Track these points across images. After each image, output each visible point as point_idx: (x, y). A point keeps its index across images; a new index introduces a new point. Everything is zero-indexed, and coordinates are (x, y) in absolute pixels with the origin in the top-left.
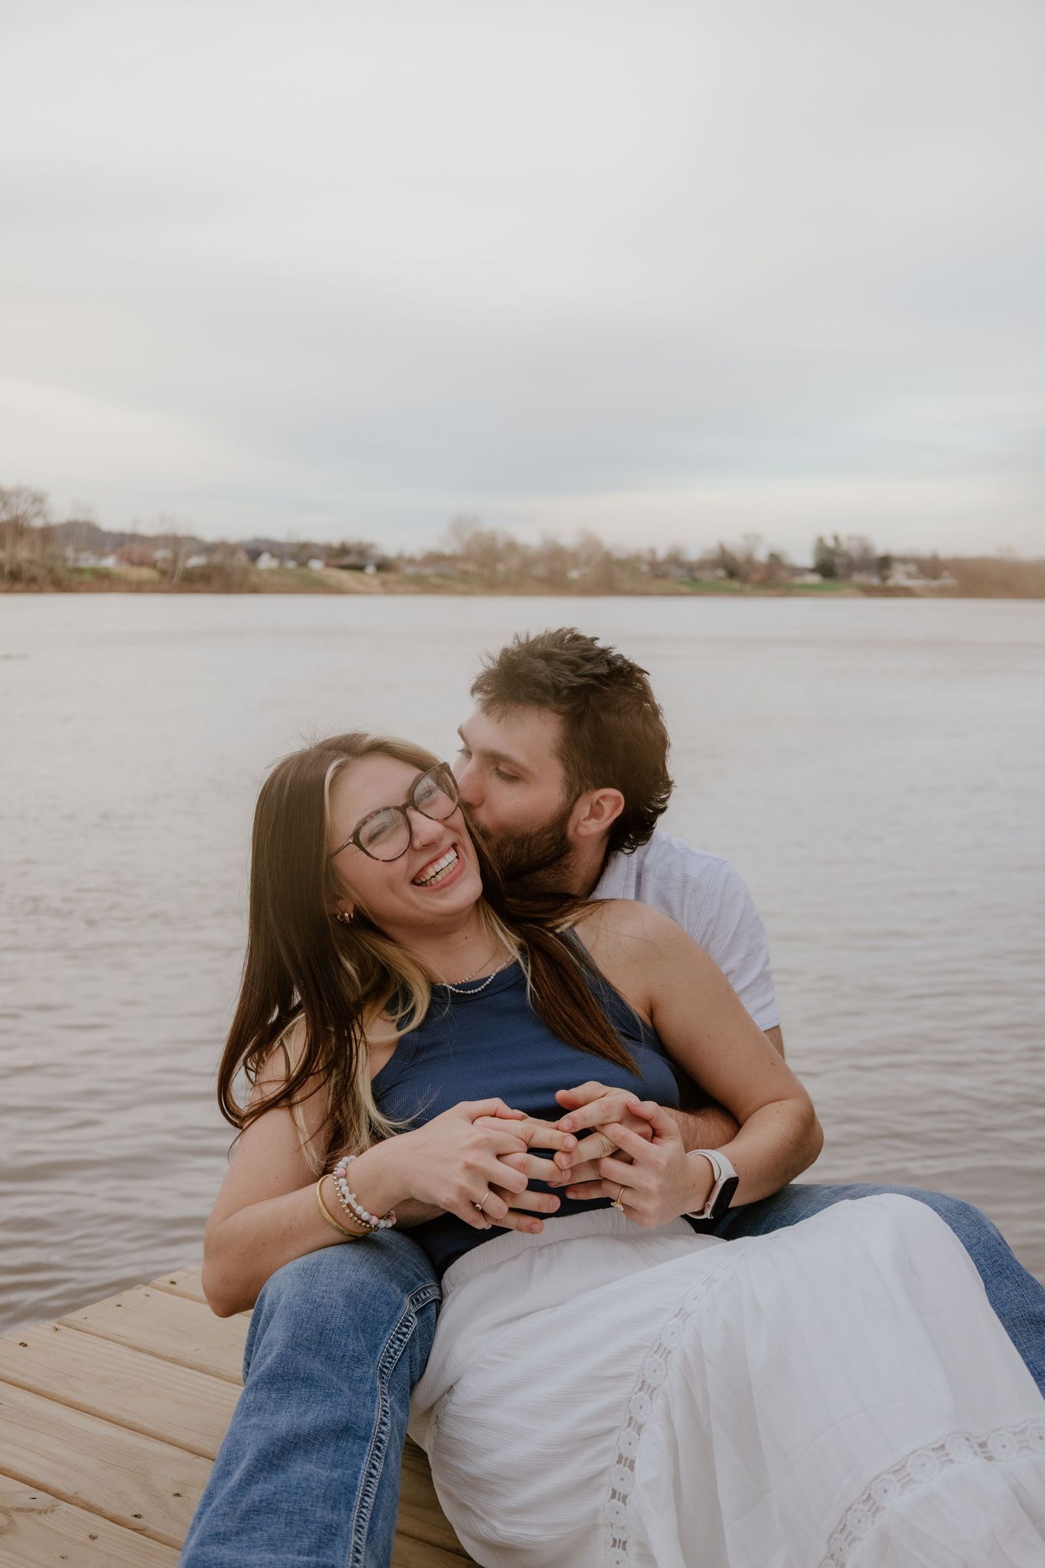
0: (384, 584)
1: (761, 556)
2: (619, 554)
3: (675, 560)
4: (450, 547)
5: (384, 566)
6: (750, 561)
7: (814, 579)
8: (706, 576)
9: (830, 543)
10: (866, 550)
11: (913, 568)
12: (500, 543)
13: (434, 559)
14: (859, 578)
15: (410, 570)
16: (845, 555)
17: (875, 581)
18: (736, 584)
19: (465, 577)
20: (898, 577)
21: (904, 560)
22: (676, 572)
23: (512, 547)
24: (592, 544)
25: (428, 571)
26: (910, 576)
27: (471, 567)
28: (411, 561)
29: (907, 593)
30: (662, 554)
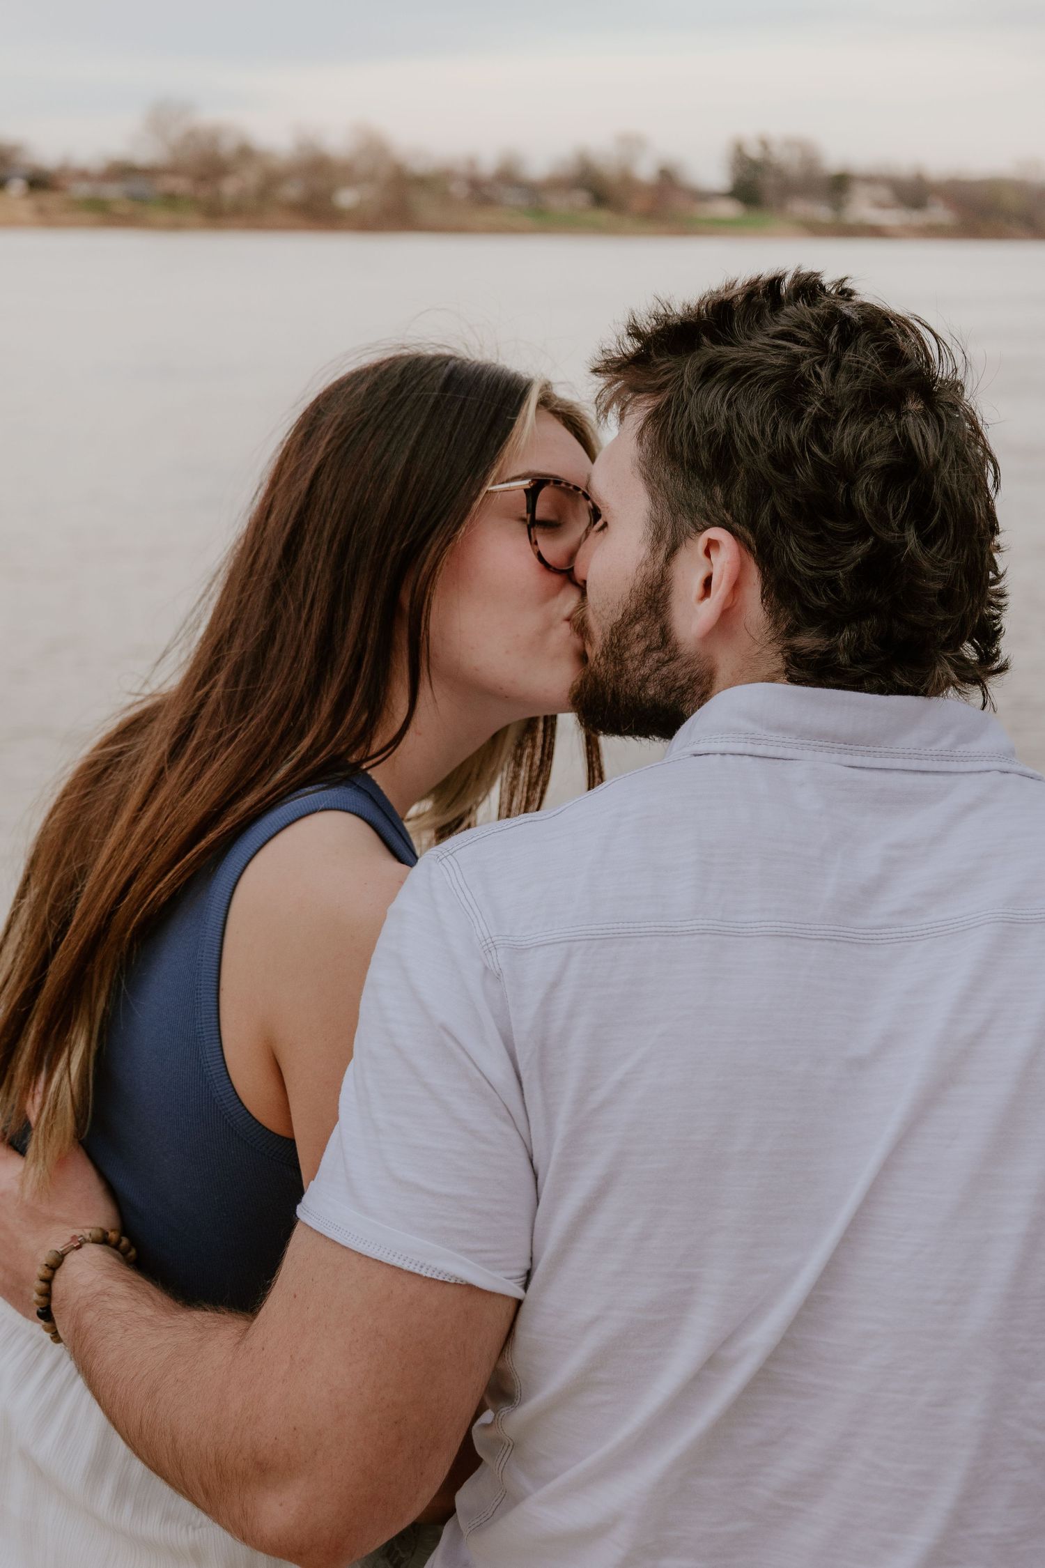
0: (41, 211)
1: (645, 170)
2: (418, 166)
3: (508, 177)
4: (146, 152)
5: (39, 182)
6: (628, 181)
7: (729, 209)
8: (558, 203)
9: (754, 152)
10: (810, 161)
11: (884, 193)
12: (228, 146)
13: (121, 172)
14: (801, 208)
15: (82, 190)
16: (779, 172)
17: (822, 212)
18: (603, 216)
19: (171, 200)
20: (862, 208)
21: (871, 180)
22: (511, 197)
23: (246, 153)
24: (375, 148)
25: (113, 191)
26: (881, 205)
27: (181, 185)
28: (84, 175)
29: (875, 232)
30: (488, 164)
